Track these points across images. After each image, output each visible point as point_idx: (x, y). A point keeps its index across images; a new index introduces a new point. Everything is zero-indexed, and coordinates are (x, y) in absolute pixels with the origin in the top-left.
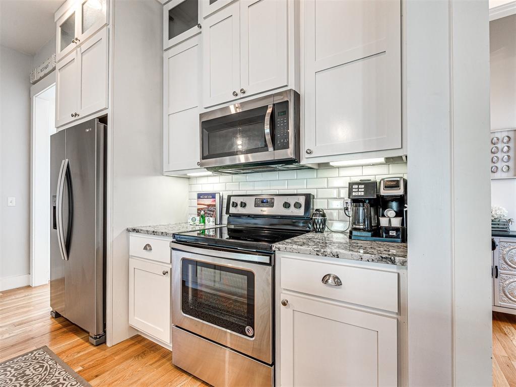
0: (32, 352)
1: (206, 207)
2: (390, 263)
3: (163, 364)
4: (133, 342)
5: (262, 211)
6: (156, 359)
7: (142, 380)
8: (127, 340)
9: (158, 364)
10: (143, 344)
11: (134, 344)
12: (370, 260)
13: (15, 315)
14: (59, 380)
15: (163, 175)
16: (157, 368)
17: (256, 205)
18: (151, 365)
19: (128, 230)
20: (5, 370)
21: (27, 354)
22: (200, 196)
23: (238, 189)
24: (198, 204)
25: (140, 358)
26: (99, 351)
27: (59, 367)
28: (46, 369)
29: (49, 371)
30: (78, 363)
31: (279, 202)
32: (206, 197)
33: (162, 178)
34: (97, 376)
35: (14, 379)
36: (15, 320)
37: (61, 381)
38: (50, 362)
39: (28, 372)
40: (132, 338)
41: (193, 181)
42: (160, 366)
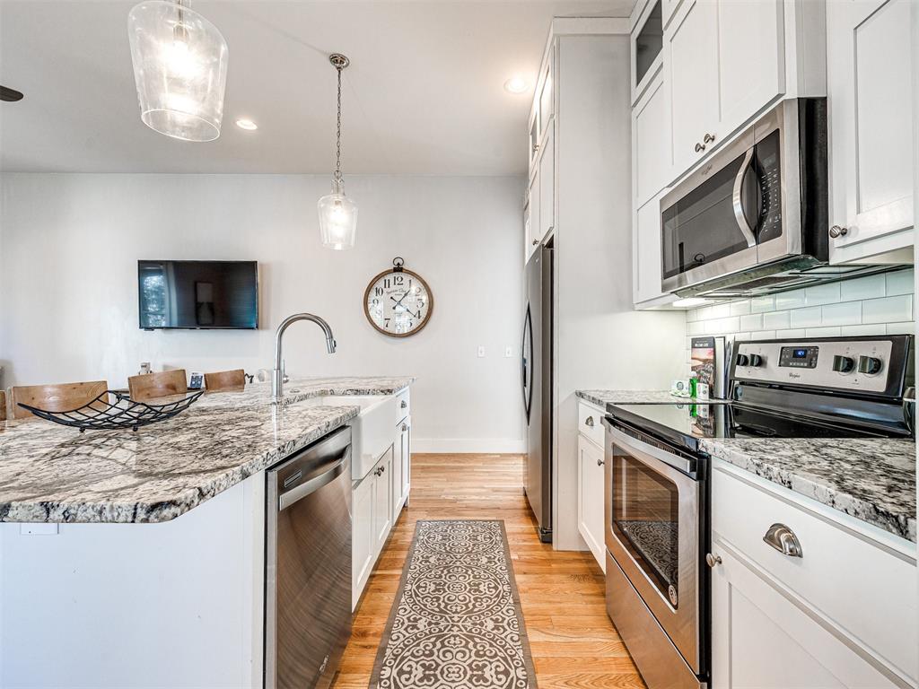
0: (491, 521)
1: (701, 363)
2: (894, 530)
3: (598, 603)
4: (581, 558)
5: (791, 375)
6: (592, 592)
7: (562, 605)
8: (576, 552)
9: (593, 598)
10: (590, 565)
11: (580, 560)
12: (851, 512)
13: (499, 480)
14: (495, 557)
15: (634, 310)
16: (587, 603)
17: (783, 363)
18: (583, 595)
19: (581, 395)
20: (467, 528)
21: (486, 521)
22: (696, 343)
23: (759, 327)
24: (693, 359)
25: (577, 579)
26: (541, 548)
27: (502, 546)
28: (492, 543)
29: (493, 545)
30: (518, 550)
31: (826, 355)
32: (701, 345)
33: (633, 314)
34: (525, 573)
35: (469, 538)
36: (496, 485)
37: (496, 560)
38: (498, 538)
39: (479, 538)
40: (582, 553)
41: (693, 316)
42: (592, 603)
